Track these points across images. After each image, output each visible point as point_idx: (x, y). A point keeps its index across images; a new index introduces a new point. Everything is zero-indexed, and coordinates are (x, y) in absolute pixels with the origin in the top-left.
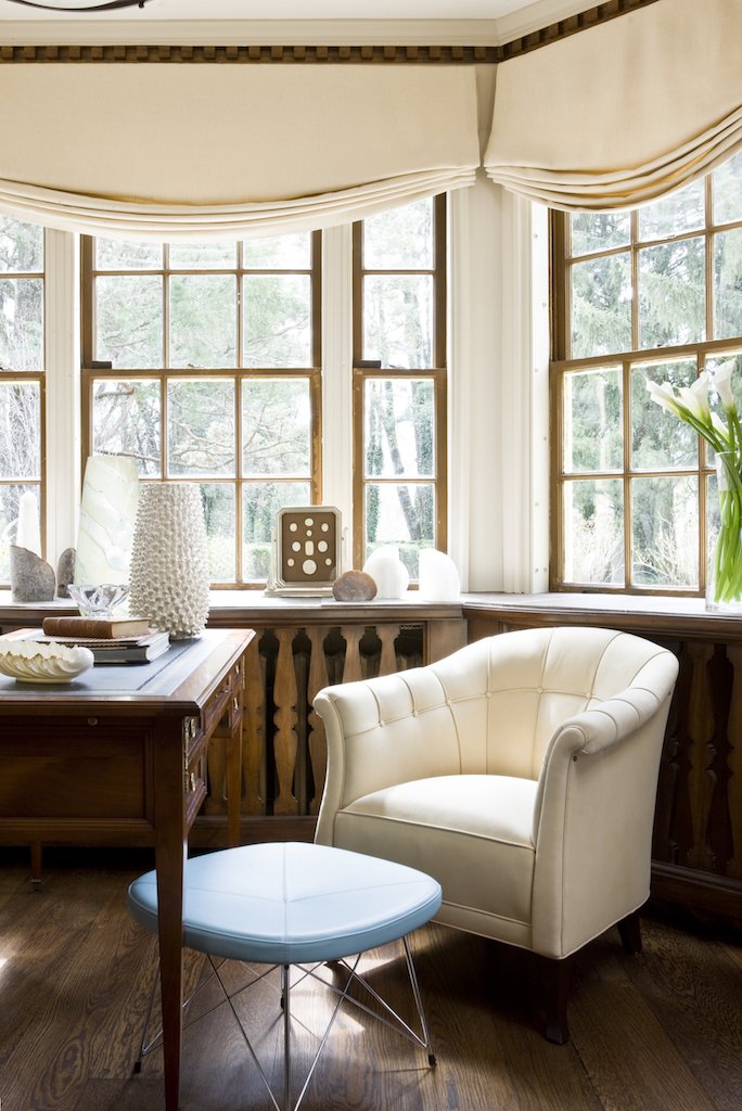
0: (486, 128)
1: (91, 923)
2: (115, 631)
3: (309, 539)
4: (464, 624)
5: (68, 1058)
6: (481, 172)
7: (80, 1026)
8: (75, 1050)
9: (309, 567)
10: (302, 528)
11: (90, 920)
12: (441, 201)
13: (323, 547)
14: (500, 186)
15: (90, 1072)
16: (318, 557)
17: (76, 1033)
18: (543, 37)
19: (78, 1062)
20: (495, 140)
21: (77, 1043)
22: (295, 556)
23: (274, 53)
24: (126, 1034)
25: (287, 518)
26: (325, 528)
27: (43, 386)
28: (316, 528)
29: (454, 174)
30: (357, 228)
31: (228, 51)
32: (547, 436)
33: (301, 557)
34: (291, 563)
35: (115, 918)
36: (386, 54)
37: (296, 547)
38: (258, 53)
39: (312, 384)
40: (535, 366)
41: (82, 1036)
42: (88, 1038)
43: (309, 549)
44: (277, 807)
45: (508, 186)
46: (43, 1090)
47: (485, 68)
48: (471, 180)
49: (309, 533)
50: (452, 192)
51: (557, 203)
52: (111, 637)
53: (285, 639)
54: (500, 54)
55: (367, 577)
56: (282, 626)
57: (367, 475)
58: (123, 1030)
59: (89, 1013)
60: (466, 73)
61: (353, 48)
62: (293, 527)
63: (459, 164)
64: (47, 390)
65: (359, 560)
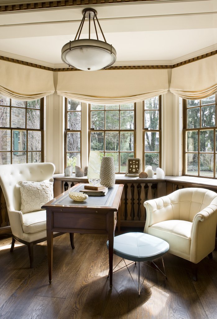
0: (170, 82)
1: (92, 242)
2: (98, 189)
3: (134, 165)
4: (165, 183)
5: (90, 271)
6: (169, 91)
7: (91, 264)
8: (91, 270)
9: (134, 170)
10: (133, 163)
11: (91, 241)
12: (160, 97)
13: (137, 166)
14: (173, 94)
15: (94, 275)
16: (136, 168)
17: (91, 266)
18: (181, 64)
19: (92, 272)
20: (171, 84)
21: (91, 268)
22: (131, 168)
23: (127, 67)
24: (100, 267)
25: (129, 161)
26: (137, 163)
27: (81, 133)
28: (135, 163)
29: (163, 91)
30: (143, 102)
31: (118, 67)
32: (182, 144)
33: (132, 168)
34: (130, 169)
35: (96, 241)
36: (149, 67)
37: (131, 166)
38: (124, 67)
39: (134, 133)
40: (180, 130)
41: (92, 267)
42: (93, 267)
43: (134, 166)
44: (127, 219)
45: (174, 94)
46: (86, 277)
47: (169, 69)
48: (166, 92)
49: (134, 164)
50: (163, 95)
51: (184, 98)
52: (98, 190)
53: (129, 185)
54: (172, 67)
55: (145, 173)
56: (129, 183)
57: (145, 151)
58: (100, 266)
59: (93, 262)
60: (165, 71)
61: (142, 66)
62: (131, 162)
63: (164, 89)
64: (82, 134)
65: (144, 169)
